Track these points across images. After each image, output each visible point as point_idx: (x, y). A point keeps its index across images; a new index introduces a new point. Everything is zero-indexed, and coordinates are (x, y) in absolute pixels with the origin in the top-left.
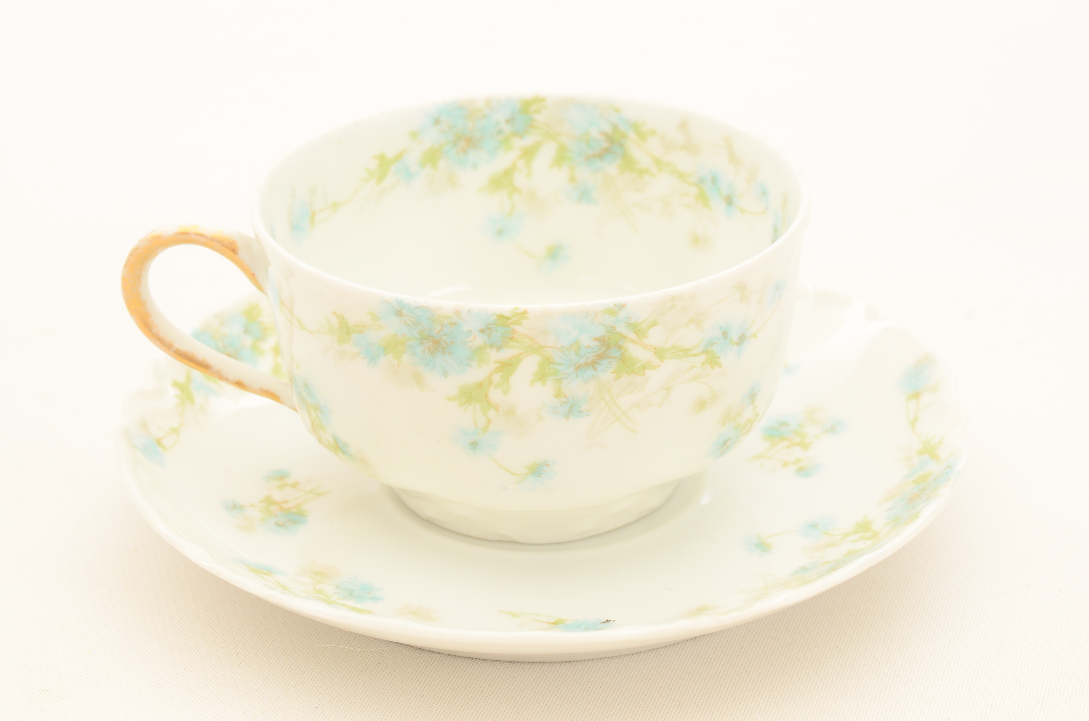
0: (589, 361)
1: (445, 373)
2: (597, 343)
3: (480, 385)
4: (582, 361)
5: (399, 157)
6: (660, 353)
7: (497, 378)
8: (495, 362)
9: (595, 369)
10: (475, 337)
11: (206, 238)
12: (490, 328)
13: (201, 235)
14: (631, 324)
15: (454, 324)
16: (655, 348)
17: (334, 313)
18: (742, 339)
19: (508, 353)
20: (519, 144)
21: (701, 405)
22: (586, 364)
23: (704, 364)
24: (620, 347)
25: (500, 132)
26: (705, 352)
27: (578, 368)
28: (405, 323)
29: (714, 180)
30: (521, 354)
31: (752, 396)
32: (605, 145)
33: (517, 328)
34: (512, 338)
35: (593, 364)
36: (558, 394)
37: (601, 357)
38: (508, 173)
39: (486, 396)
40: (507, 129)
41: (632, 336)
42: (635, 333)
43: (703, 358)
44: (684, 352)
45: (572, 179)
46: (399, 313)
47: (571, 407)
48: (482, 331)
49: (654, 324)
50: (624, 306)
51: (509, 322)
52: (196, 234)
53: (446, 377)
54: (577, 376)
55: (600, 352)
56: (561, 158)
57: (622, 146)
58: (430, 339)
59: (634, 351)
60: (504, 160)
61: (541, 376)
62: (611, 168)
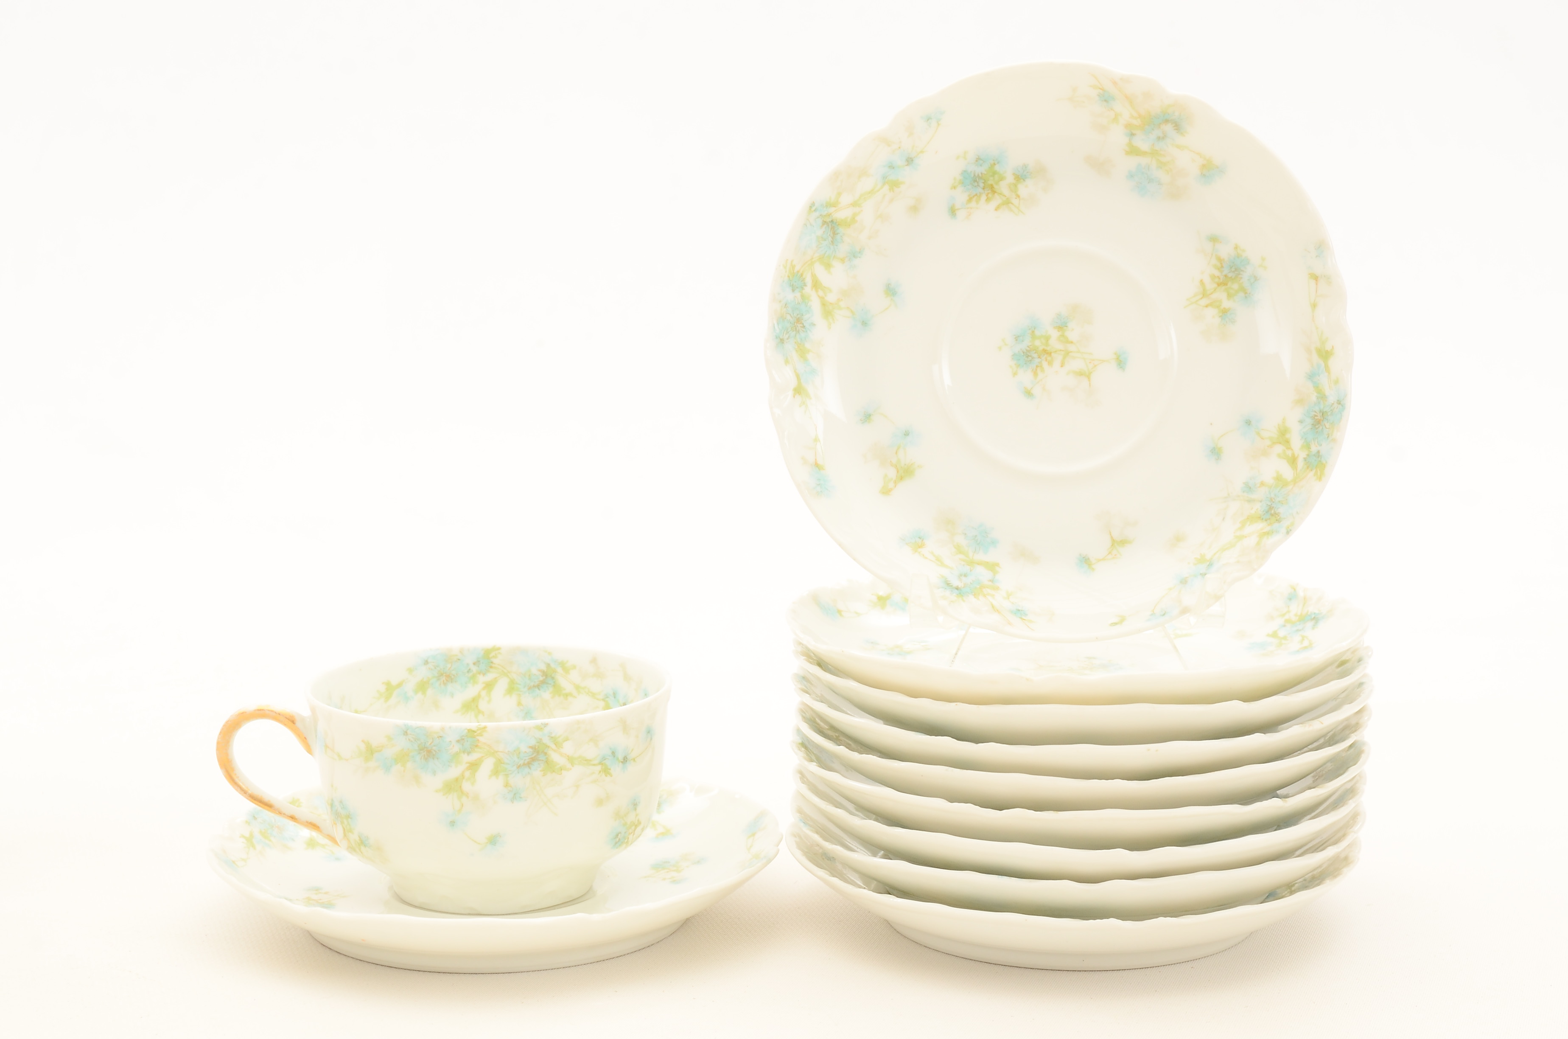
0: (526, 762)
1: (434, 773)
2: (531, 750)
3: (457, 780)
4: (521, 762)
5: (400, 685)
6: (571, 760)
7: (467, 774)
8: (466, 763)
9: (530, 768)
10: (453, 746)
11: (276, 713)
12: (463, 739)
13: (272, 711)
14: (552, 737)
15: (440, 737)
16: (568, 756)
17: (363, 741)
18: (625, 760)
19: (474, 756)
20: (482, 679)
21: (600, 802)
22: (524, 764)
23: (600, 772)
24: (546, 754)
25: (469, 671)
26: (600, 763)
27: (519, 767)
28: (409, 740)
29: (615, 695)
30: (482, 757)
31: (635, 805)
32: (541, 679)
33: (479, 738)
34: (477, 746)
35: (528, 764)
36: (507, 785)
37: (533, 760)
38: (475, 700)
39: (461, 787)
40: (474, 669)
41: (553, 746)
42: (555, 744)
43: (599, 768)
44: (587, 762)
45: (519, 704)
46: (406, 733)
47: (515, 794)
48: (458, 741)
49: (567, 739)
50: (547, 724)
51: (475, 734)
52: (269, 710)
53: (435, 775)
54: (518, 772)
55: (533, 756)
56: (511, 689)
57: (553, 678)
58: (425, 749)
59: (554, 757)
60: (472, 691)
61: (496, 772)
62: (546, 694)
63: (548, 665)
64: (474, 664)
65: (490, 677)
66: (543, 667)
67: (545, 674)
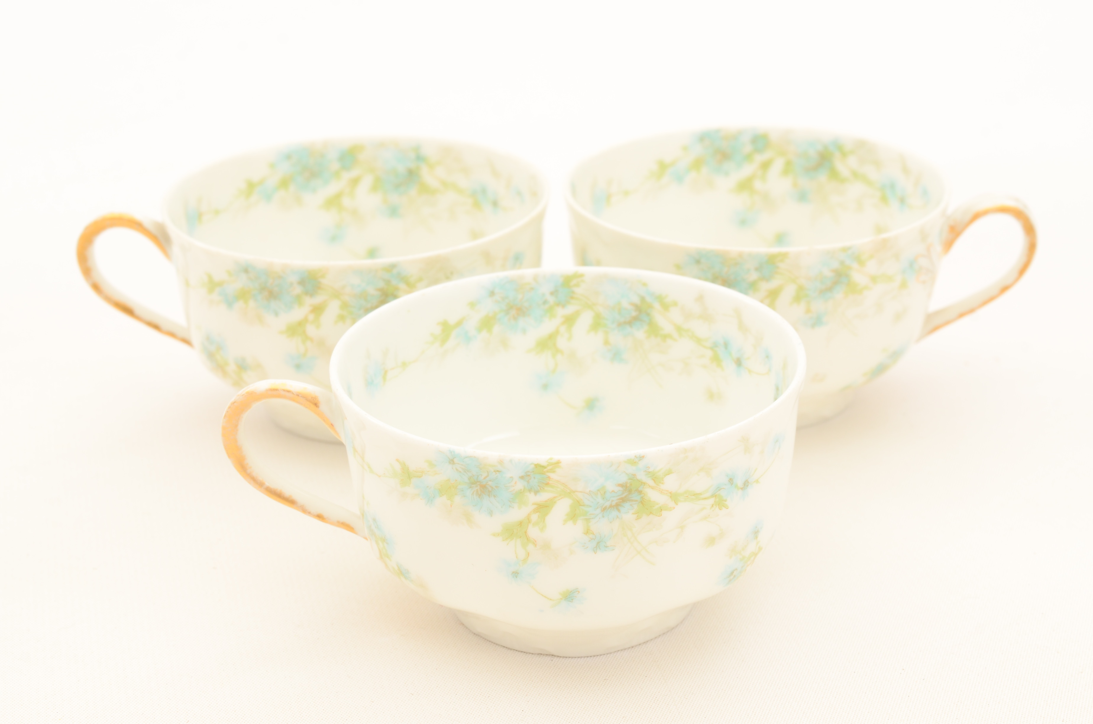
0: (614, 503)
1: (491, 513)
2: (620, 489)
3: (521, 523)
4: (608, 504)
5: (459, 323)
6: (674, 497)
7: (534, 517)
8: (533, 504)
9: (619, 511)
10: (516, 483)
11: (293, 393)
12: (529, 476)
13: (289, 391)
14: (650, 472)
15: (498, 471)
16: (670, 493)
17: (397, 460)
18: (746, 484)
19: (544, 496)
20: (561, 312)
21: (711, 541)
22: (611, 506)
23: (713, 506)
24: (640, 492)
25: (545, 302)
26: (714, 495)
27: (604, 509)
28: (457, 470)
29: (726, 345)
30: (555, 497)
31: (756, 533)
32: (634, 314)
33: (552, 475)
34: (547, 484)
35: (617, 507)
36: (587, 532)
37: (624, 500)
38: (552, 337)
39: (526, 532)
40: (551, 300)
41: (651, 482)
42: (653, 480)
43: (711, 501)
44: (696, 496)
45: (606, 342)
46: (452, 461)
47: (598, 543)
48: (522, 478)
49: (669, 472)
50: (643, 457)
51: (545, 470)
52: (284, 390)
53: (492, 516)
54: (603, 517)
55: (623, 496)
56: (597, 325)
57: (648, 315)
58: (478, 483)
59: (652, 495)
60: (548, 326)
61: (573, 516)
62: (640, 333)
63: (643, 299)
64: (552, 294)
65: (570, 309)
66: (636, 300)
67: (638, 308)
